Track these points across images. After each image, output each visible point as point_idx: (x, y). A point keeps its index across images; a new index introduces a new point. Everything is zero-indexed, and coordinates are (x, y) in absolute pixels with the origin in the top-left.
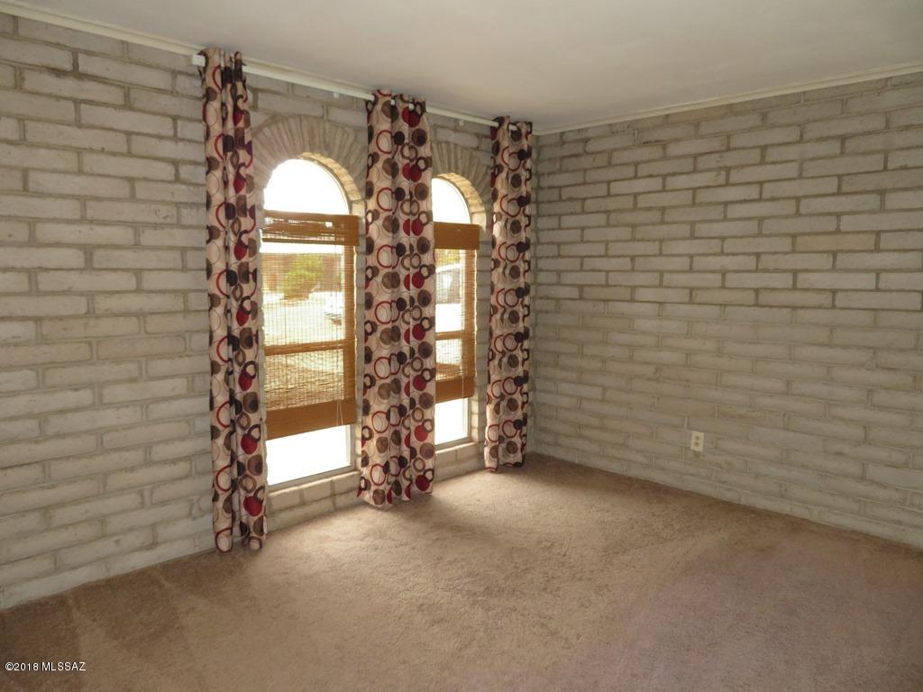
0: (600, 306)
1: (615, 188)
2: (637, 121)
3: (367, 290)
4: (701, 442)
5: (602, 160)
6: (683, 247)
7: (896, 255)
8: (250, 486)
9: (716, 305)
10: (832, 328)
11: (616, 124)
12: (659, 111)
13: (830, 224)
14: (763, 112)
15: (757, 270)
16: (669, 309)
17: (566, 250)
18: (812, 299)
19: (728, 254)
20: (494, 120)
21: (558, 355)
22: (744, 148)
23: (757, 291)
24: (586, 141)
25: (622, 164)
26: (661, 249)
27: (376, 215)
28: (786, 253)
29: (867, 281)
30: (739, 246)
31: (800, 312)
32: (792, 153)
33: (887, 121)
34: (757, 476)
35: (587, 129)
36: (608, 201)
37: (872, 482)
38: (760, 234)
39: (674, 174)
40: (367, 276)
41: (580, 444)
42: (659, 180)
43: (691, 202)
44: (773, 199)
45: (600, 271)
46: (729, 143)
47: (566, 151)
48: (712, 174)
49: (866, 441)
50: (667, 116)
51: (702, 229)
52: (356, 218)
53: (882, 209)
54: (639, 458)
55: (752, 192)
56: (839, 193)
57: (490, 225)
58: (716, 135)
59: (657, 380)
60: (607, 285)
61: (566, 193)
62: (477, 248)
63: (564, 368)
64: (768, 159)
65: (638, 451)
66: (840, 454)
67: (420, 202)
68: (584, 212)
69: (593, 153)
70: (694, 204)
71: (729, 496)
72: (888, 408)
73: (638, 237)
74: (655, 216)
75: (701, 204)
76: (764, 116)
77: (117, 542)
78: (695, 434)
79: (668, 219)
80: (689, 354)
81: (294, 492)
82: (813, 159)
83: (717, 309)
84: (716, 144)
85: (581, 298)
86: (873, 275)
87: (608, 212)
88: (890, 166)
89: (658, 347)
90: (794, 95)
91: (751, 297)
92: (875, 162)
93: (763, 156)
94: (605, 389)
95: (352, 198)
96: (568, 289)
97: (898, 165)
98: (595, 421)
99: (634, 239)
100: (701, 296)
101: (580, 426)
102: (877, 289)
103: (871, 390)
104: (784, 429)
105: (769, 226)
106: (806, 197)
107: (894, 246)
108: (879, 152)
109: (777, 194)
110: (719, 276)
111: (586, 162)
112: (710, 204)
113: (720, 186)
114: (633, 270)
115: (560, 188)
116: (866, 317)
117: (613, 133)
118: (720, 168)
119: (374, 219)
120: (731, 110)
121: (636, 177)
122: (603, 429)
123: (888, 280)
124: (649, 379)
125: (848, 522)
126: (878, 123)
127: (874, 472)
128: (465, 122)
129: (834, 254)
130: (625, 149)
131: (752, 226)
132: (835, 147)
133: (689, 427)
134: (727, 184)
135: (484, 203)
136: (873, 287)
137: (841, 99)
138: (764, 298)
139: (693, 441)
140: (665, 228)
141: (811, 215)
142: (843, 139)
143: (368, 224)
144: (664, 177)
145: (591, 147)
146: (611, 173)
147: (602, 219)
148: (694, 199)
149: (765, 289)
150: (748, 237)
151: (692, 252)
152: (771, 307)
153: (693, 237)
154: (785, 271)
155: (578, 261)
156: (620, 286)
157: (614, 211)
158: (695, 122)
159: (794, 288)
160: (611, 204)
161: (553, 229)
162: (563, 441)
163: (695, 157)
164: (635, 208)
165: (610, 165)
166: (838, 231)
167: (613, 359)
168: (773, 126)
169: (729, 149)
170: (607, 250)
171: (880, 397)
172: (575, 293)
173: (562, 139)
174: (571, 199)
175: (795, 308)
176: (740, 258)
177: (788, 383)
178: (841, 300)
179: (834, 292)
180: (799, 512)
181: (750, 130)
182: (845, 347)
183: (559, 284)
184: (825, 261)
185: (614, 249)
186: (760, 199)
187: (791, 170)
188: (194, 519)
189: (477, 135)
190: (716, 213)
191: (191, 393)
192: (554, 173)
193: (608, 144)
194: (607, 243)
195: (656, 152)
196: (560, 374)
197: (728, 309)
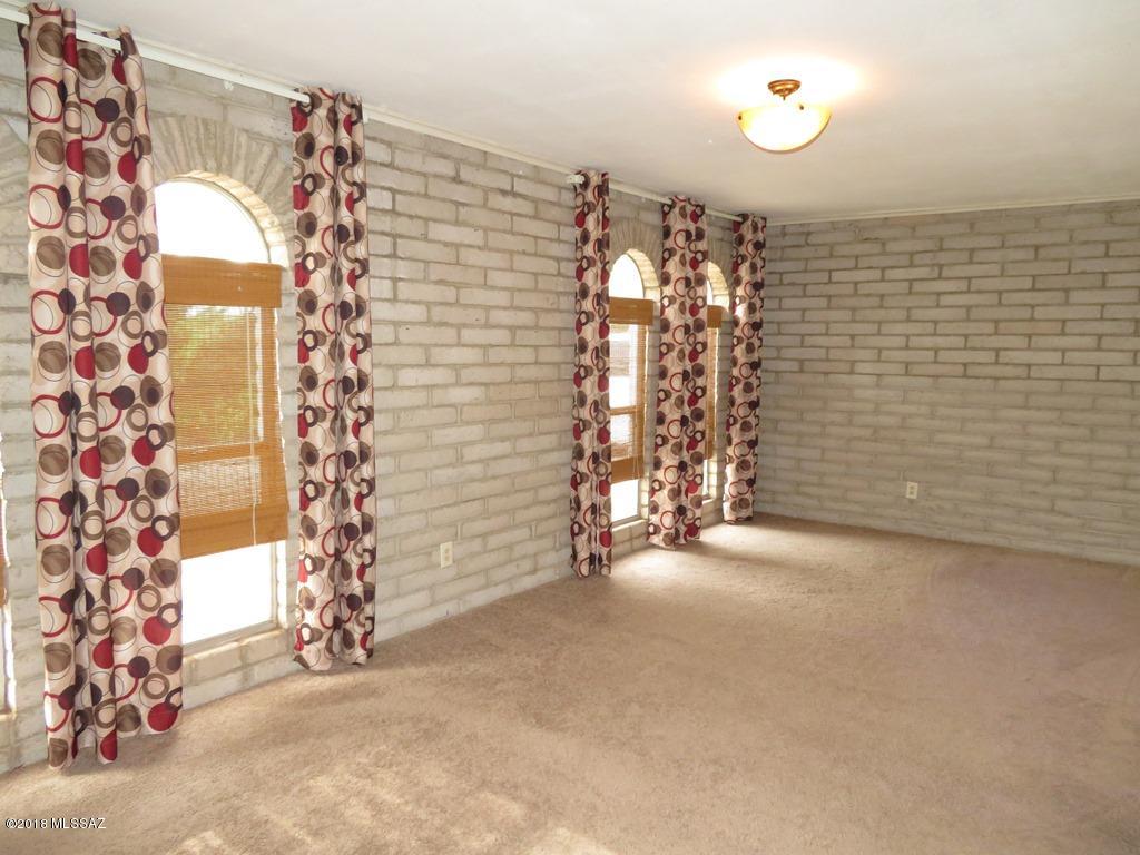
0: (821, 378)
1: (836, 276)
2: (856, 221)
3: (661, 363)
4: (916, 491)
5: (824, 251)
6: (899, 328)
7: (1077, 338)
8: (604, 522)
9: (929, 376)
10: (1028, 394)
11: (838, 222)
12: (881, 214)
13: (1026, 313)
14: (972, 222)
15: (965, 348)
16: (886, 380)
17: (786, 329)
18: (1009, 371)
19: (941, 335)
20: (738, 216)
21: (777, 421)
22: (954, 250)
23: (965, 365)
24: (809, 234)
25: (843, 257)
26: (879, 330)
27: (672, 300)
28: (990, 335)
29: (1055, 357)
30: (950, 328)
31: (1002, 382)
32: (996, 256)
33: (1071, 238)
34: (965, 516)
35: (809, 224)
36: (827, 287)
37: (1060, 513)
38: (968, 320)
39: (892, 268)
40: (661, 352)
41: (799, 499)
42: (879, 272)
43: (907, 291)
44: (979, 292)
45: (821, 347)
46: (941, 245)
47: (788, 241)
48: (927, 270)
49: (1055, 481)
50: (886, 219)
51: (917, 314)
52: (651, 303)
53: (1067, 303)
54: (856, 508)
55: (963, 285)
56: (1033, 289)
57: (733, 306)
58: (931, 238)
59: (876, 441)
60: (828, 360)
61: (787, 279)
62: (719, 326)
63: (782, 433)
64: (975, 259)
65: (856, 503)
66: (1034, 493)
67: (697, 289)
68: (805, 296)
69: (814, 245)
70: (910, 293)
71: (939, 534)
72: (1071, 455)
73: (858, 318)
74: (875, 301)
75: (918, 293)
76: (972, 226)
77: (517, 566)
78: (910, 484)
79: (885, 305)
80: (904, 417)
81: (626, 529)
82: (1012, 262)
83: (931, 380)
84: (930, 245)
85: (801, 371)
86: (1060, 354)
87: (829, 297)
88: (1073, 271)
89: (876, 412)
90: (997, 211)
91: (960, 369)
92: (1062, 267)
93: (971, 257)
94: (823, 450)
95: (647, 285)
96: (789, 363)
97: (1078, 270)
98: (815, 479)
99: (854, 321)
100: (916, 369)
101: (799, 484)
102: (1063, 364)
103: (1058, 442)
104: (988, 475)
105: (975, 314)
106: (1008, 291)
107: (1076, 331)
108: (1064, 260)
109: (982, 288)
110: (932, 353)
111: (806, 252)
112: (925, 293)
113: (934, 279)
114: (853, 346)
115: (781, 274)
116: (1054, 386)
117: (835, 229)
118: (933, 265)
119: (670, 303)
120: (944, 219)
121: (856, 268)
122: (821, 485)
123: (1071, 357)
124: (867, 440)
125: (1040, 546)
126: (1064, 238)
127: (1061, 505)
128: (717, 217)
129: (1030, 336)
130: (848, 243)
131: (962, 313)
132: (1031, 254)
133: (905, 479)
134: (940, 278)
135: (729, 287)
136: (1060, 362)
137: (1037, 217)
138: (971, 371)
139: (908, 490)
140: (882, 312)
141: (1010, 306)
142: (1037, 248)
143: (663, 307)
144: (883, 269)
145: (812, 240)
146: (832, 264)
147: (823, 302)
148: (910, 288)
149: (973, 363)
150: (959, 321)
151: (909, 332)
152: (977, 378)
153: (908, 320)
154: (989, 349)
155: (798, 339)
156: (840, 360)
157: (834, 296)
158: (913, 226)
159: (997, 363)
160: (832, 290)
161: (773, 310)
162: (781, 498)
163: (912, 254)
164: (856, 294)
165: (831, 256)
166: (1032, 319)
167: (832, 423)
168: (979, 234)
169: (941, 250)
170: (828, 329)
171: (1066, 447)
172: (795, 366)
173: (783, 232)
174: (792, 284)
175: (997, 379)
176: (952, 338)
177: (992, 439)
178: (1035, 372)
179: (1029, 366)
180: (1002, 542)
181: (961, 235)
182: (1039, 409)
183: (778, 358)
184: (1021, 342)
185: (834, 328)
186: (968, 291)
187: (995, 269)
188: (557, 551)
189: (723, 228)
190: (930, 301)
191: (560, 448)
192: (775, 260)
193: (829, 238)
194: (827, 323)
195: (876, 248)
196: (778, 438)
197: (940, 380)
